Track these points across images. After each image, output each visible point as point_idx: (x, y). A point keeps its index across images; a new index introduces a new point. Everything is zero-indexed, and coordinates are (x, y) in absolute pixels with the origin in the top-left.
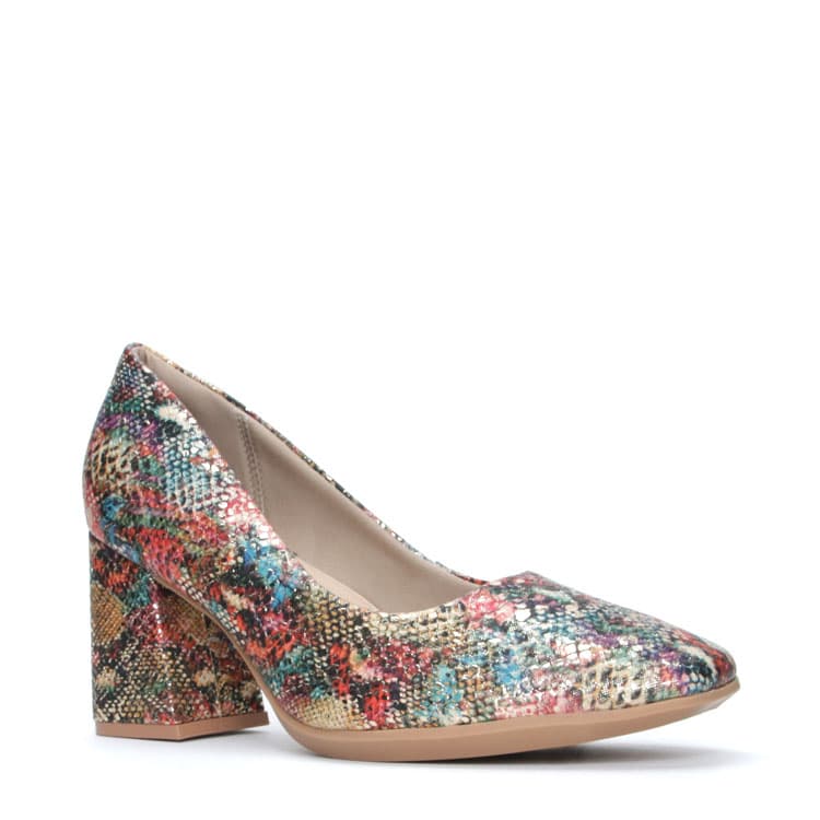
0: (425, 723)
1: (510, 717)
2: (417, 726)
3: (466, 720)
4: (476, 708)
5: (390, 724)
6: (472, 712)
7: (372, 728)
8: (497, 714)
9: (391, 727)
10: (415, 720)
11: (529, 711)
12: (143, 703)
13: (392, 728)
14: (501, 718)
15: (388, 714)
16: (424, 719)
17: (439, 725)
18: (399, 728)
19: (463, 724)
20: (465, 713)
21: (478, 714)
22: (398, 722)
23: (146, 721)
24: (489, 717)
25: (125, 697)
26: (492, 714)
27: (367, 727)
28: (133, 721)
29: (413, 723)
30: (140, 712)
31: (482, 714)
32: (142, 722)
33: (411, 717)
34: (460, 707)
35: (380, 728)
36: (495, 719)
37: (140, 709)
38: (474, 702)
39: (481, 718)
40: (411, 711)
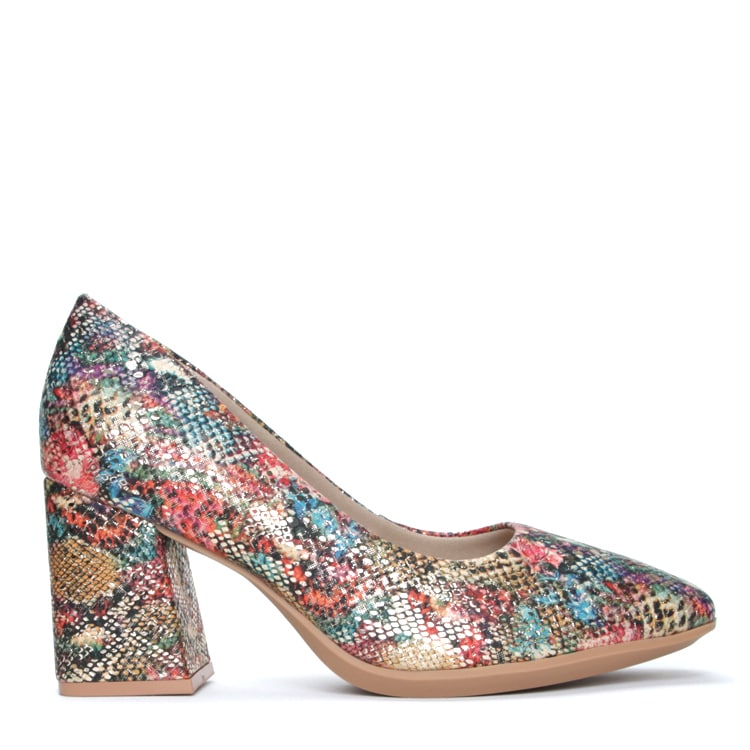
0: (518, 658)
1: (588, 648)
2: (510, 661)
3: (553, 653)
4: (563, 642)
5: (486, 661)
6: (559, 645)
7: (468, 666)
8: (579, 646)
9: (486, 663)
10: (509, 656)
11: (604, 641)
12: (144, 659)
13: (486, 665)
14: (582, 649)
15: (485, 652)
16: (518, 654)
17: (530, 659)
18: (493, 664)
19: (551, 656)
20: (554, 647)
21: (564, 647)
22: (493, 659)
23: (149, 677)
24: (572, 648)
25: (119, 655)
26: (574, 646)
27: (463, 665)
28: (130, 678)
29: (507, 659)
30: (140, 670)
31: (568, 647)
32: (144, 678)
33: (505, 653)
34: (549, 641)
35: (475, 666)
36: (577, 650)
37: (140, 665)
38: (560, 636)
39: (566, 650)
40: (506, 648)
